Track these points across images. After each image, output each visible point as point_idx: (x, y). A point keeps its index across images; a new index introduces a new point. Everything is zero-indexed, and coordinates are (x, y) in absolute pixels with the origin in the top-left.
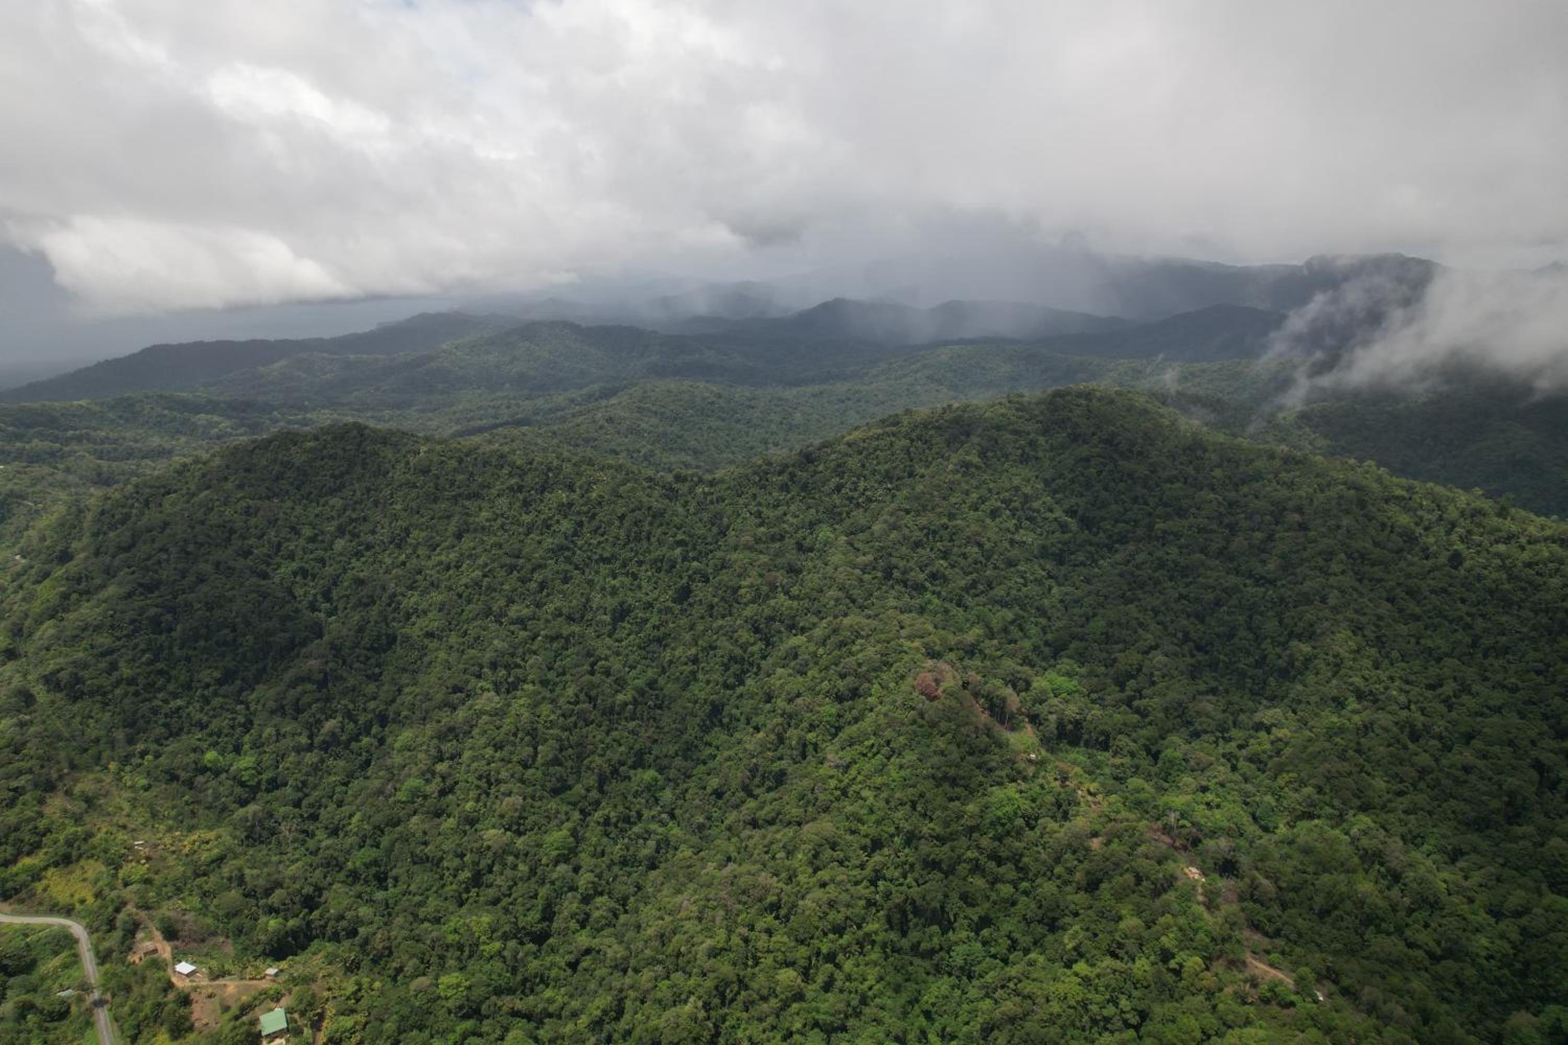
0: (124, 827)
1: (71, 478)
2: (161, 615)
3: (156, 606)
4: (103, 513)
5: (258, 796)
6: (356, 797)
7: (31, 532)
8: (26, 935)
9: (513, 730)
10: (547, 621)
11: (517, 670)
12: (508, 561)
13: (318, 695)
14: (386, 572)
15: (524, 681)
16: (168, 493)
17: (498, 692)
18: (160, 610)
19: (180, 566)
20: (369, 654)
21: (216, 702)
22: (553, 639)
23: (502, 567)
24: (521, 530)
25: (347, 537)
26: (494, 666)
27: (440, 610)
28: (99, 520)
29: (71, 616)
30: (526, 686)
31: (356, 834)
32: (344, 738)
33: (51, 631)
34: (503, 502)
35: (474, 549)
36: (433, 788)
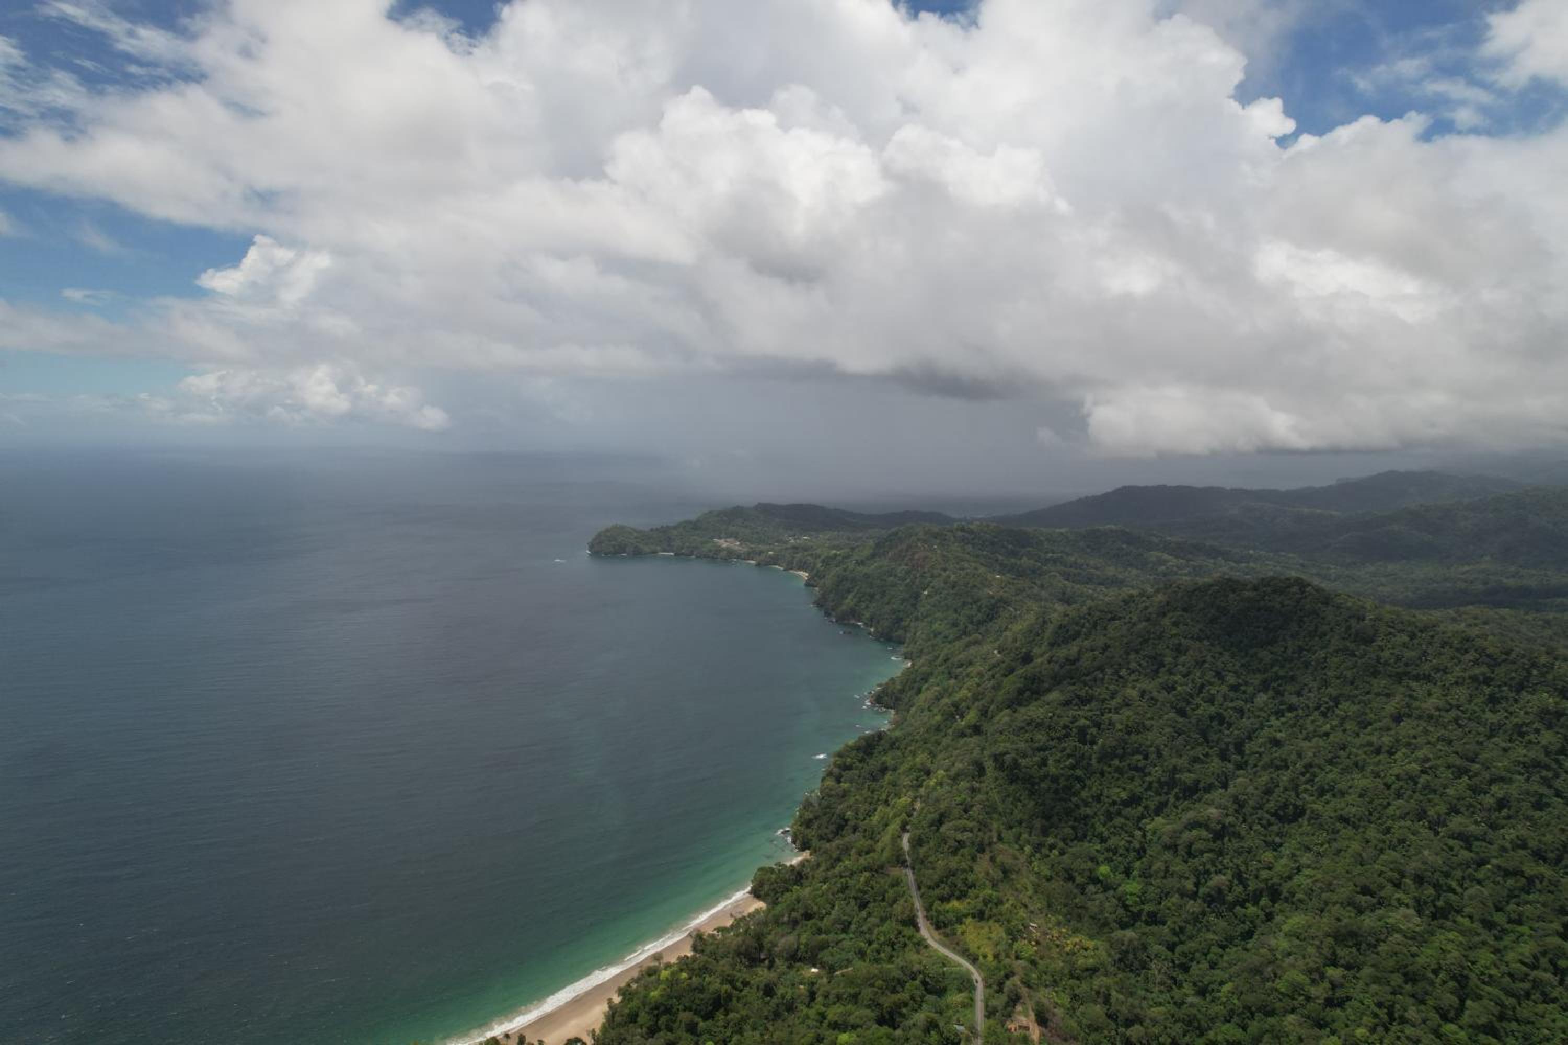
0: (1026, 906)
1: (1044, 594)
2: (1089, 727)
3: (1086, 718)
4: (1060, 627)
5: (1138, 924)
6: (1231, 964)
7: (1008, 633)
8: (944, 965)
9: (1434, 966)
10: (1503, 849)
11: (1451, 896)
12: (1458, 762)
13: (1212, 845)
14: (1305, 739)
15: (1459, 912)
16: (1113, 619)
17: (1419, 913)
18: (1087, 722)
19: (1112, 687)
20: (1273, 819)
21: (1119, 821)
22: (1507, 873)
23: (1449, 767)
24: (1481, 729)
25: (1271, 693)
26: (1419, 879)
27: (1361, 796)
28: (1056, 633)
29: (1023, 710)
30: (1459, 919)
31: (1224, 1004)
32: (1230, 898)
33: (1006, 719)
34: (1461, 693)
35: (1415, 737)
36: (1319, 992)
